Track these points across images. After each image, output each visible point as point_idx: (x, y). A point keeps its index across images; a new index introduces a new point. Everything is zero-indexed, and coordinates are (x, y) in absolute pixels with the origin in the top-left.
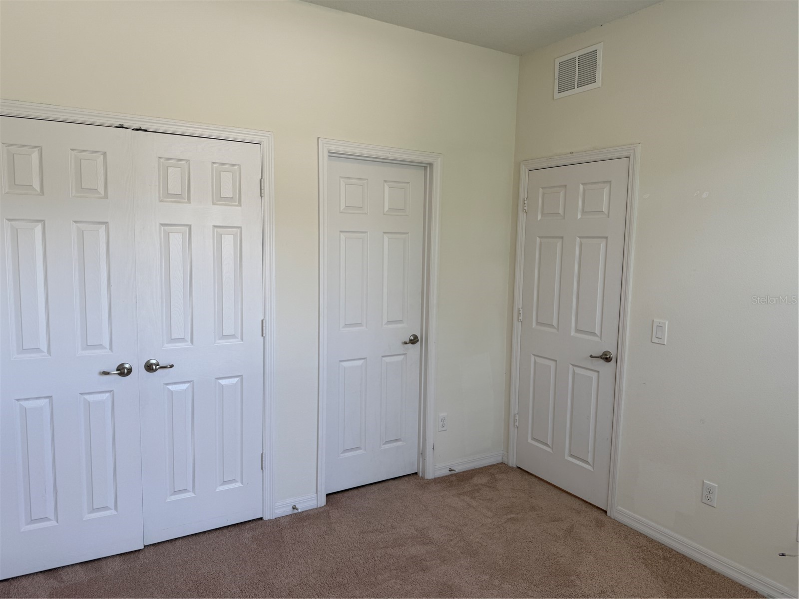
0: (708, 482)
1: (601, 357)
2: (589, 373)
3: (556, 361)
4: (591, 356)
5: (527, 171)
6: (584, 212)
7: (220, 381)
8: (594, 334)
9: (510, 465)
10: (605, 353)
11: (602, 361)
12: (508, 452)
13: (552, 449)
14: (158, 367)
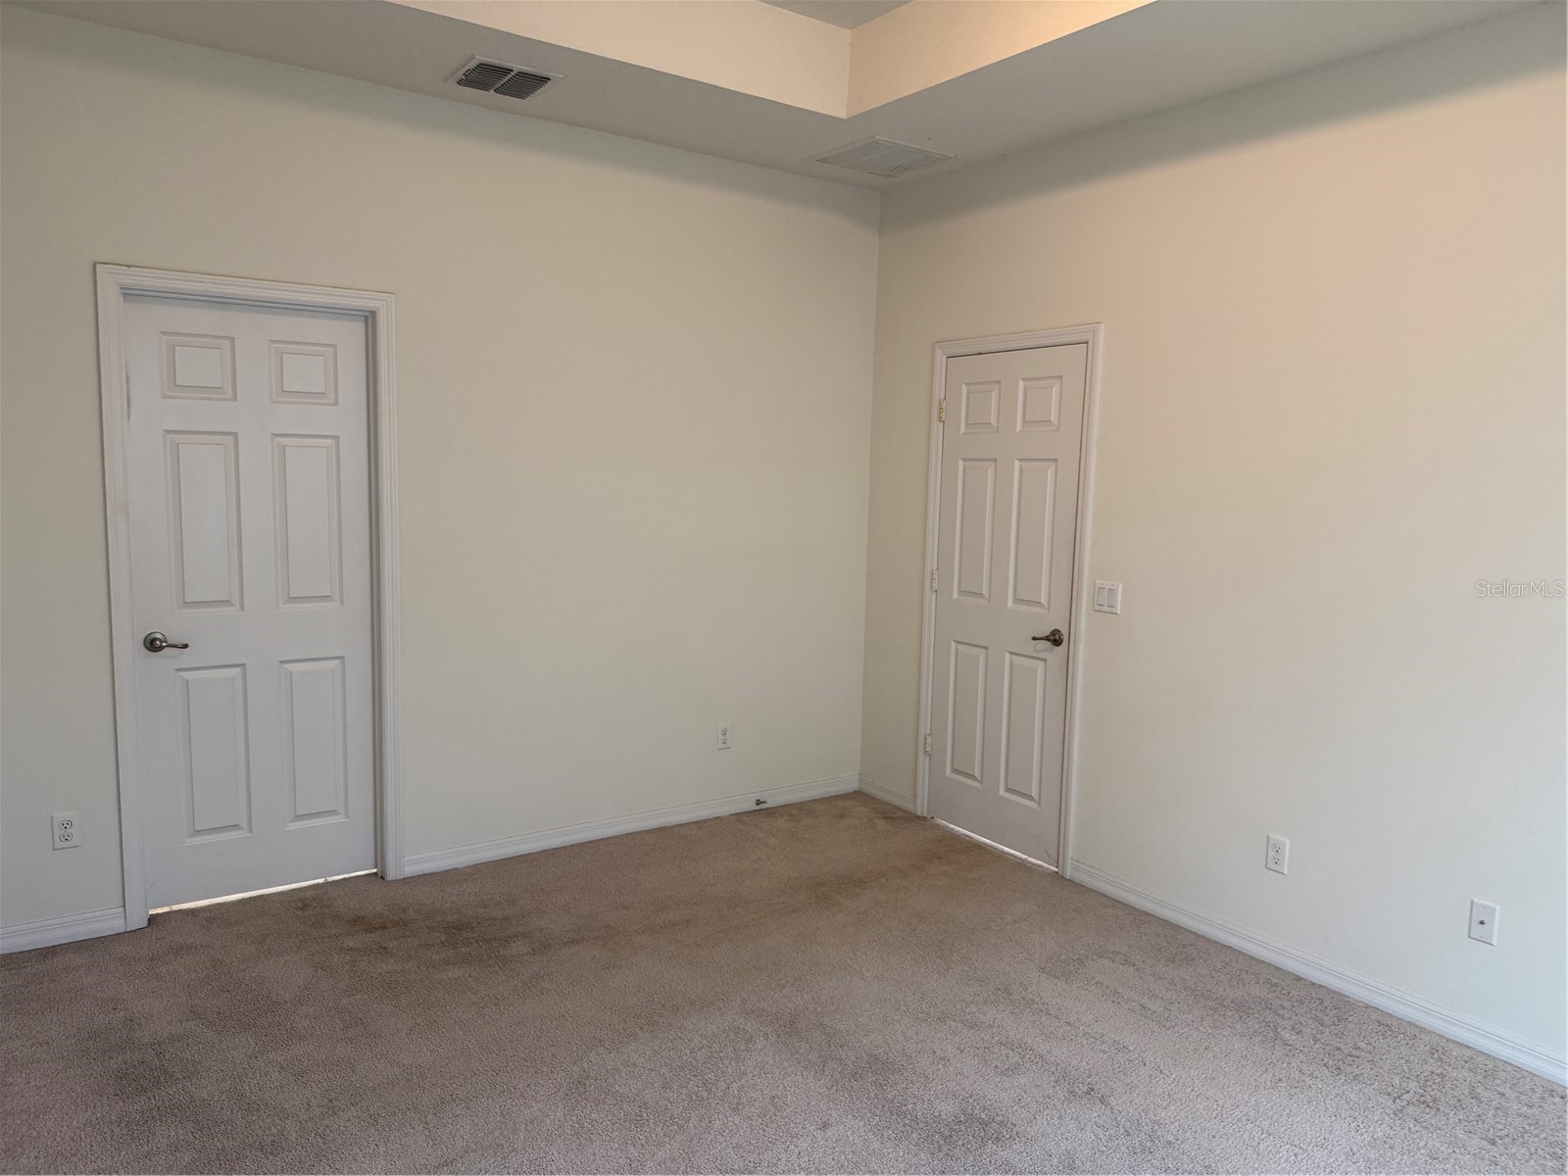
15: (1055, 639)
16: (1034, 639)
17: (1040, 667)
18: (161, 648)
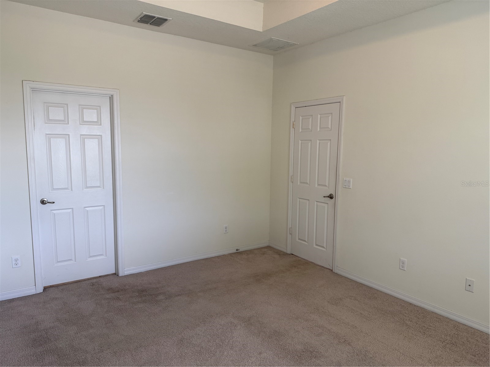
15: (331, 197)
16: (324, 197)
17: (326, 205)
18: (46, 203)
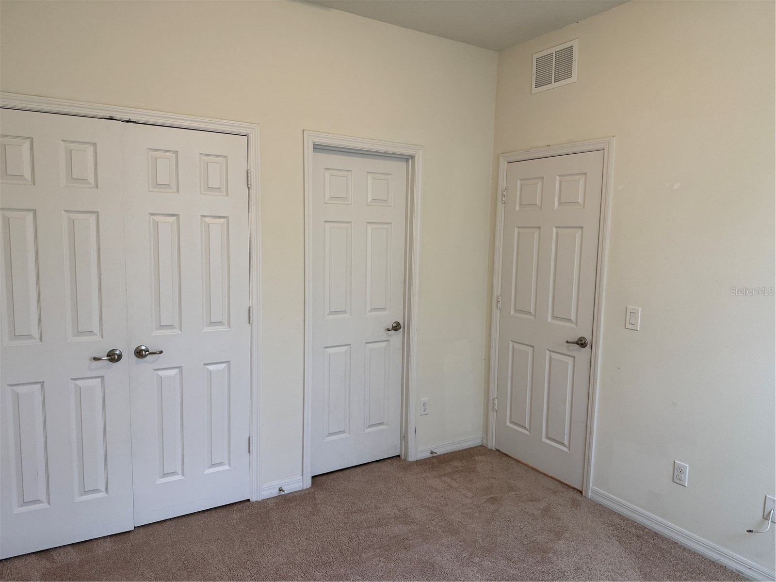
0: (679, 462)
1: (577, 343)
2: (565, 359)
3: (534, 347)
4: (567, 342)
5: (506, 163)
6: (560, 203)
7: (208, 367)
8: (570, 320)
9: (490, 447)
10: (581, 339)
11: (577, 346)
12: (487, 435)
13: (530, 431)
14: (147, 353)
